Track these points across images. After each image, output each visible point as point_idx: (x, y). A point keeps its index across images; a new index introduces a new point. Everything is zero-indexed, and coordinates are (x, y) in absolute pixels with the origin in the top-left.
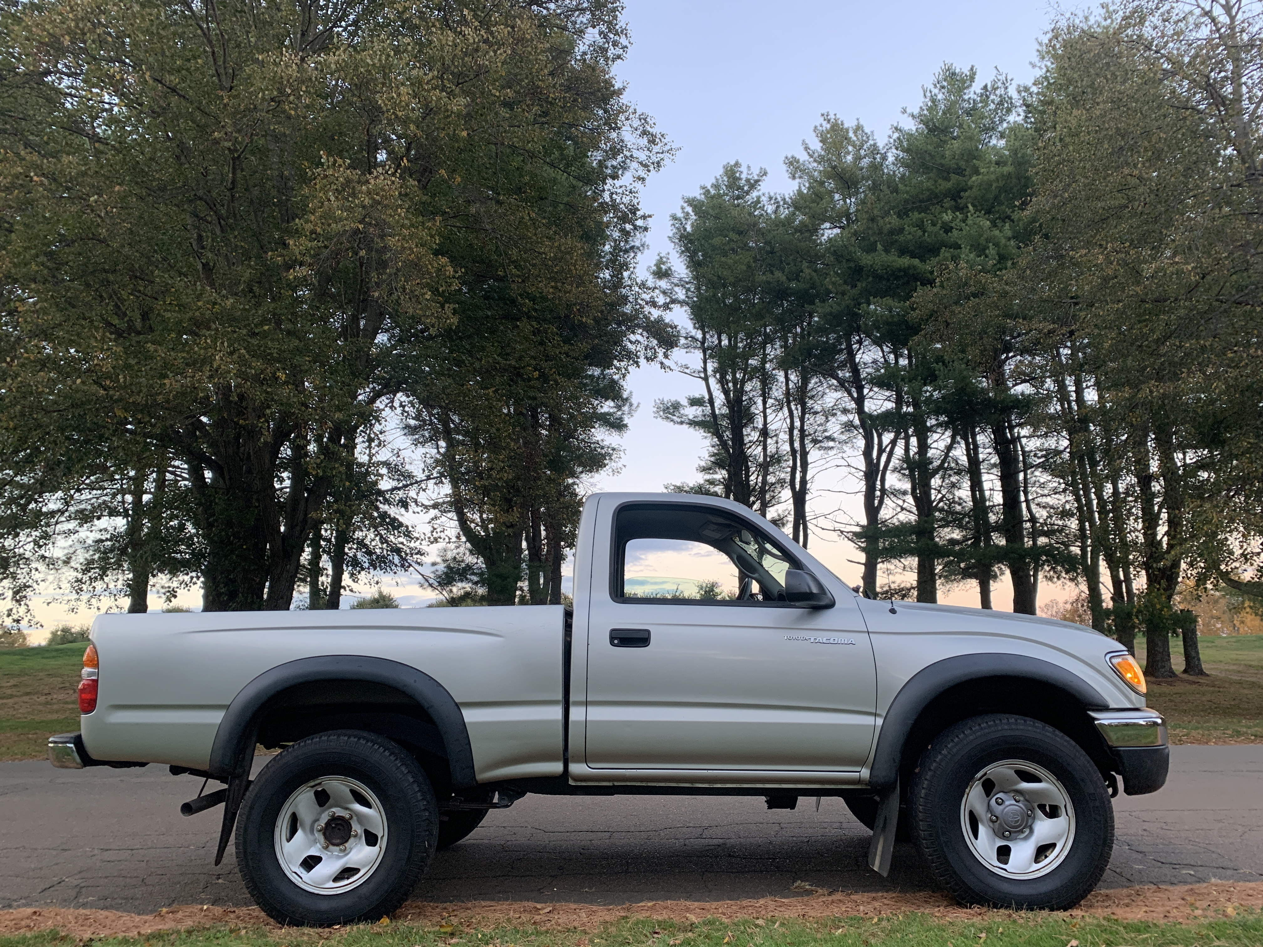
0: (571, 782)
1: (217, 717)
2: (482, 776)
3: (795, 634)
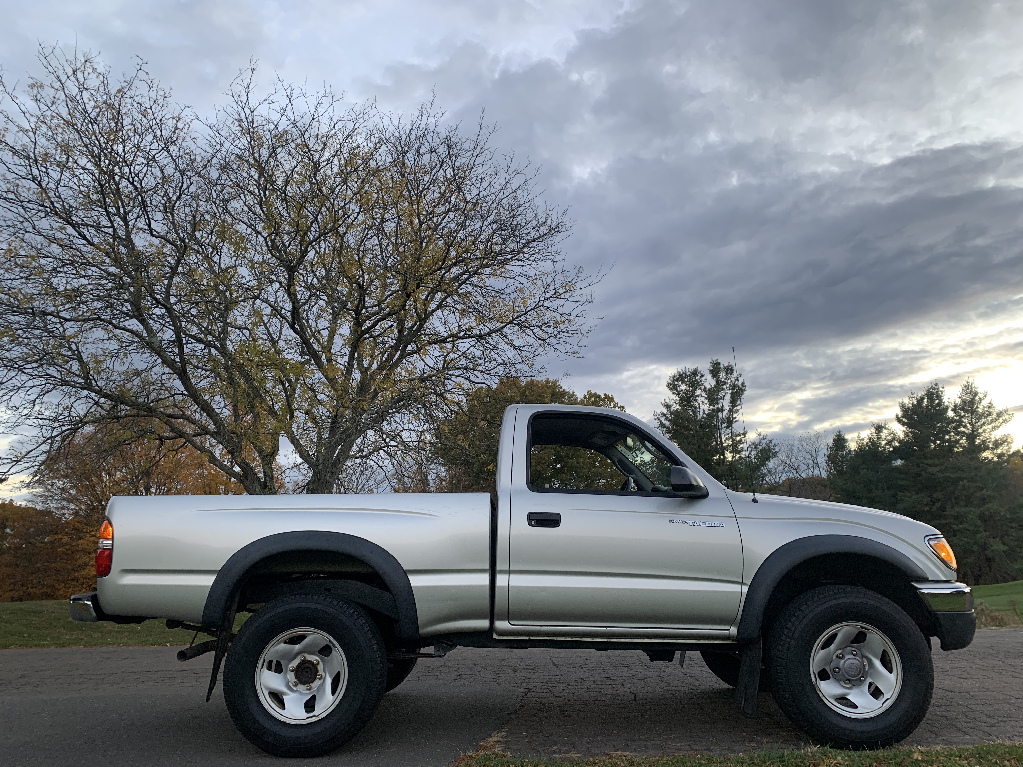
0: (495, 637)
1: (209, 581)
2: (426, 630)
3: (676, 518)
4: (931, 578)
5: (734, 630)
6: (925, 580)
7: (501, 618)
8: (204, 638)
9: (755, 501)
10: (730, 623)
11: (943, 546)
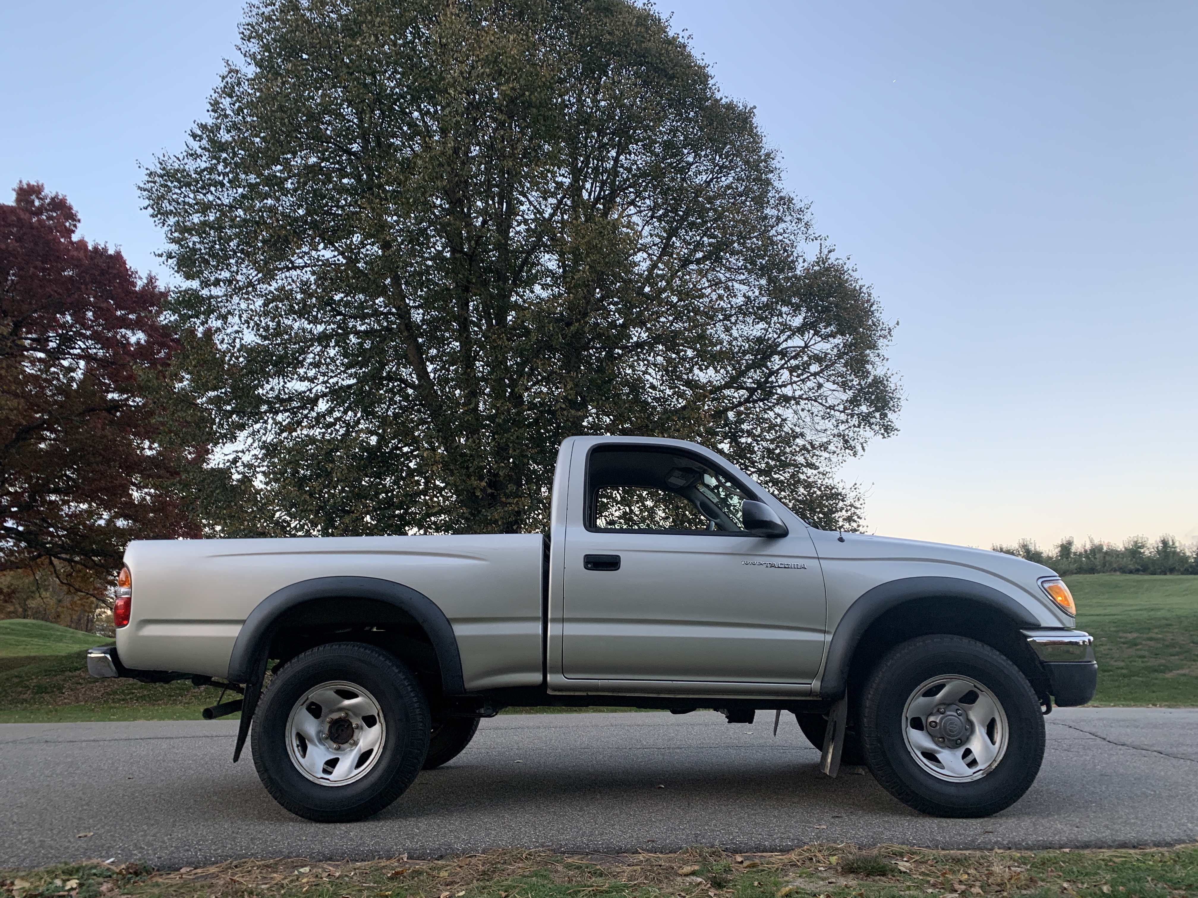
0: (549, 692)
1: (235, 631)
2: (470, 685)
3: (751, 559)
4: (1043, 625)
5: (816, 684)
6: (1037, 627)
7: (554, 671)
8: (232, 696)
9: (841, 540)
10: (813, 676)
11: (1060, 588)
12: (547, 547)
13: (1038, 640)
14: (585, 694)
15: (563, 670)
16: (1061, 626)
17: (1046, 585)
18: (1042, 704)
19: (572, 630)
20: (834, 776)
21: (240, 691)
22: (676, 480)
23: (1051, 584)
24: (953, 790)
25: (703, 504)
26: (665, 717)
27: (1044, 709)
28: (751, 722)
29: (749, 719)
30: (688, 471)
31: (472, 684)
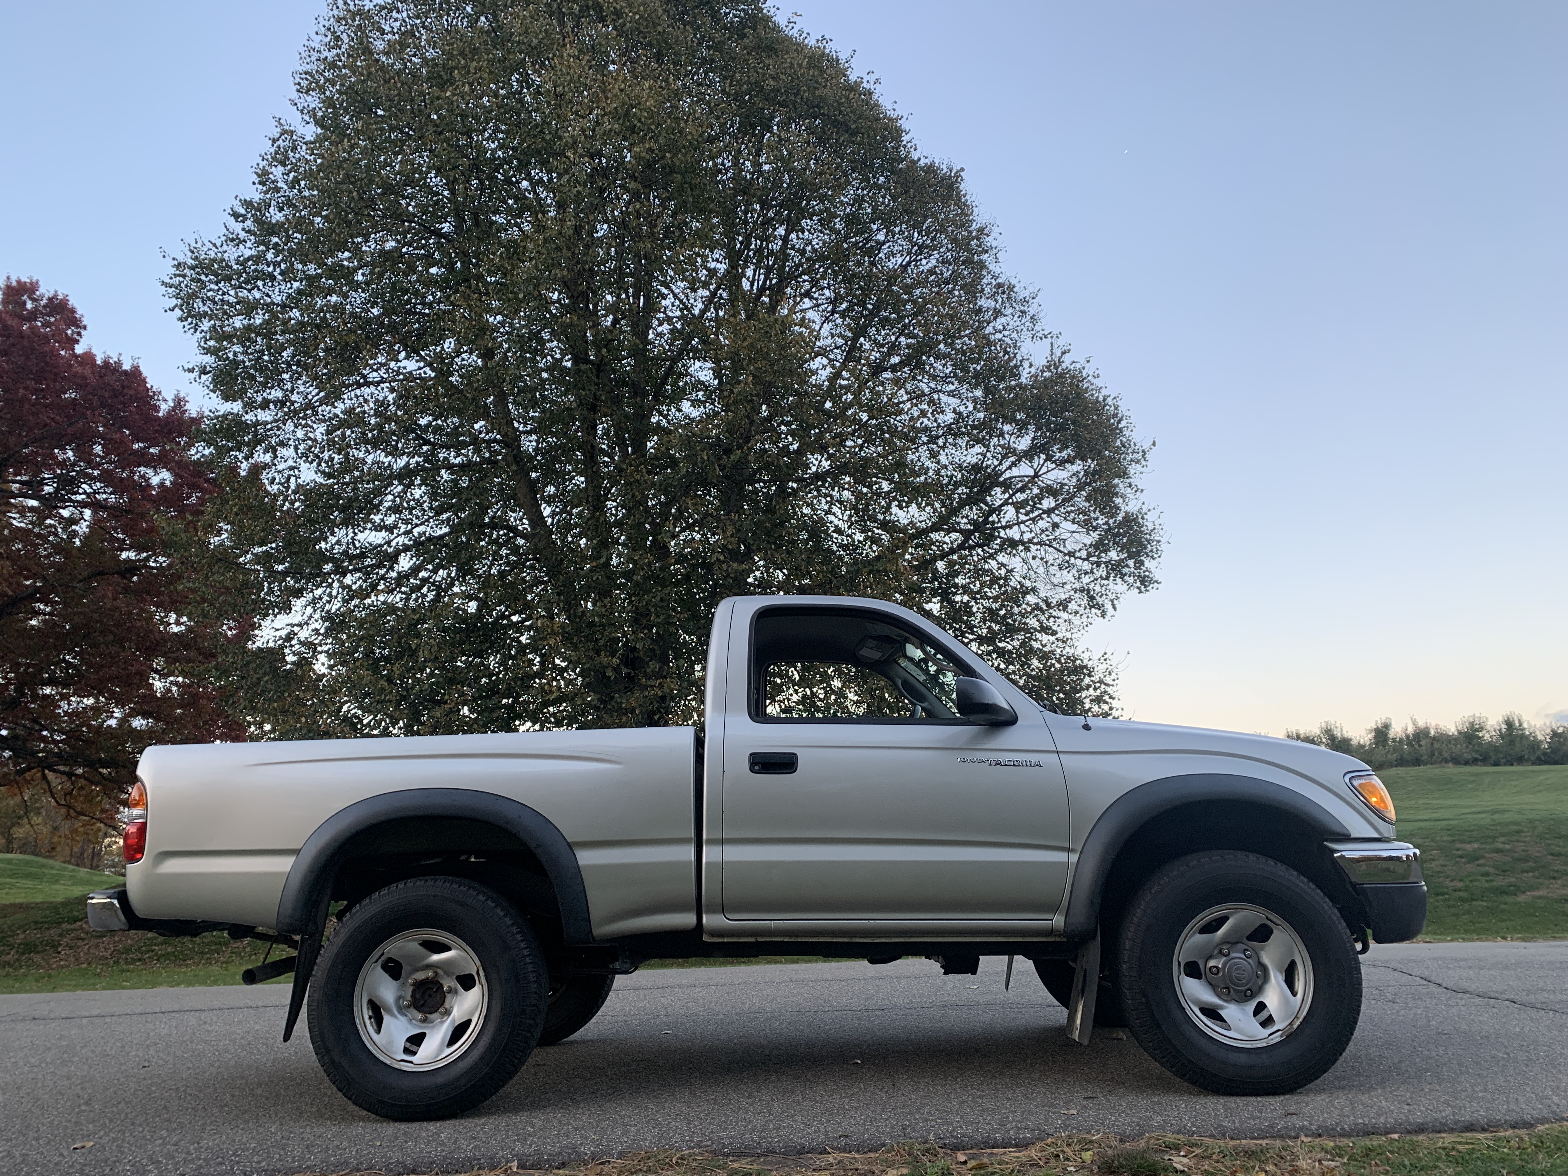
0: (705, 938)
1: (284, 865)
2: (600, 930)
3: (969, 755)
4: (1354, 834)
5: (1058, 920)
6: (1346, 838)
7: (712, 911)
8: (281, 952)
9: (1087, 727)
10: (1054, 909)
11: (1373, 786)
12: (699, 743)
13: (1348, 855)
14: (753, 940)
15: (723, 910)
16: (1376, 835)
17: (1356, 783)
18: (1356, 941)
19: (735, 854)
20: (1086, 1042)
21: (293, 944)
22: (869, 653)
23: (1362, 781)
24: (1243, 1059)
25: (905, 683)
26: (861, 967)
27: (1359, 946)
28: (974, 972)
29: (972, 969)
30: (885, 639)
31: (602, 930)
